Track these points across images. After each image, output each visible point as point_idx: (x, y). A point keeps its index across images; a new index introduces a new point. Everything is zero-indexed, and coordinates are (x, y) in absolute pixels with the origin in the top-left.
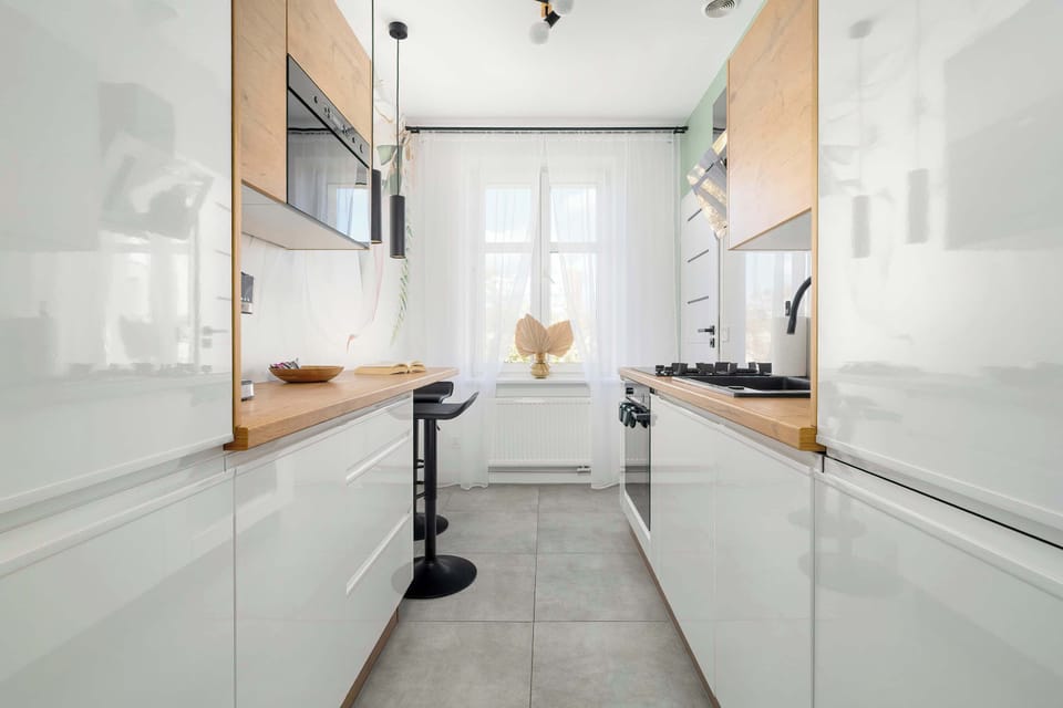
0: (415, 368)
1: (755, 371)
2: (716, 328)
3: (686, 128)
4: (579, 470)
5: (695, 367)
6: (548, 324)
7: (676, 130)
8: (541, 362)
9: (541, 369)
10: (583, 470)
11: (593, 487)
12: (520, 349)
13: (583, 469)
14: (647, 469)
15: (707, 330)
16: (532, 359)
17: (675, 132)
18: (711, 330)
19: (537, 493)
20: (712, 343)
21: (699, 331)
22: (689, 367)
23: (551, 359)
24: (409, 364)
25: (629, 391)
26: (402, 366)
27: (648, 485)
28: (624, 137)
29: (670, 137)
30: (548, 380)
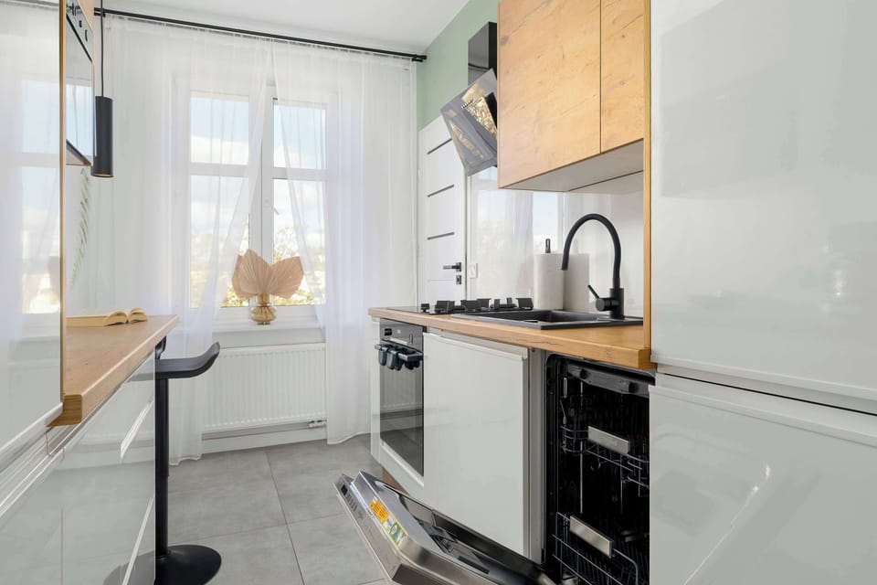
0: (135, 317)
1: (514, 306)
2: (463, 265)
3: (424, 57)
4: (311, 425)
5: (460, 304)
6: (272, 262)
7: (416, 58)
8: (264, 305)
9: (264, 314)
10: (318, 424)
11: (329, 443)
12: (237, 289)
13: (316, 424)
14: (420, 412)
15: (453, 267)
16: (251, 304)
17: (413, 60)
18: (458, 267)
19: (264, 458)
20: (459, 280)
21: (445, 268)
22: (456, 304)
23: (275, 301)
24: (127, 312)
25: (388, 333)
26: (119, 314)
27: (420, 429)
28: (363, 58)
29: (408, 65)
30: (273, 326)
